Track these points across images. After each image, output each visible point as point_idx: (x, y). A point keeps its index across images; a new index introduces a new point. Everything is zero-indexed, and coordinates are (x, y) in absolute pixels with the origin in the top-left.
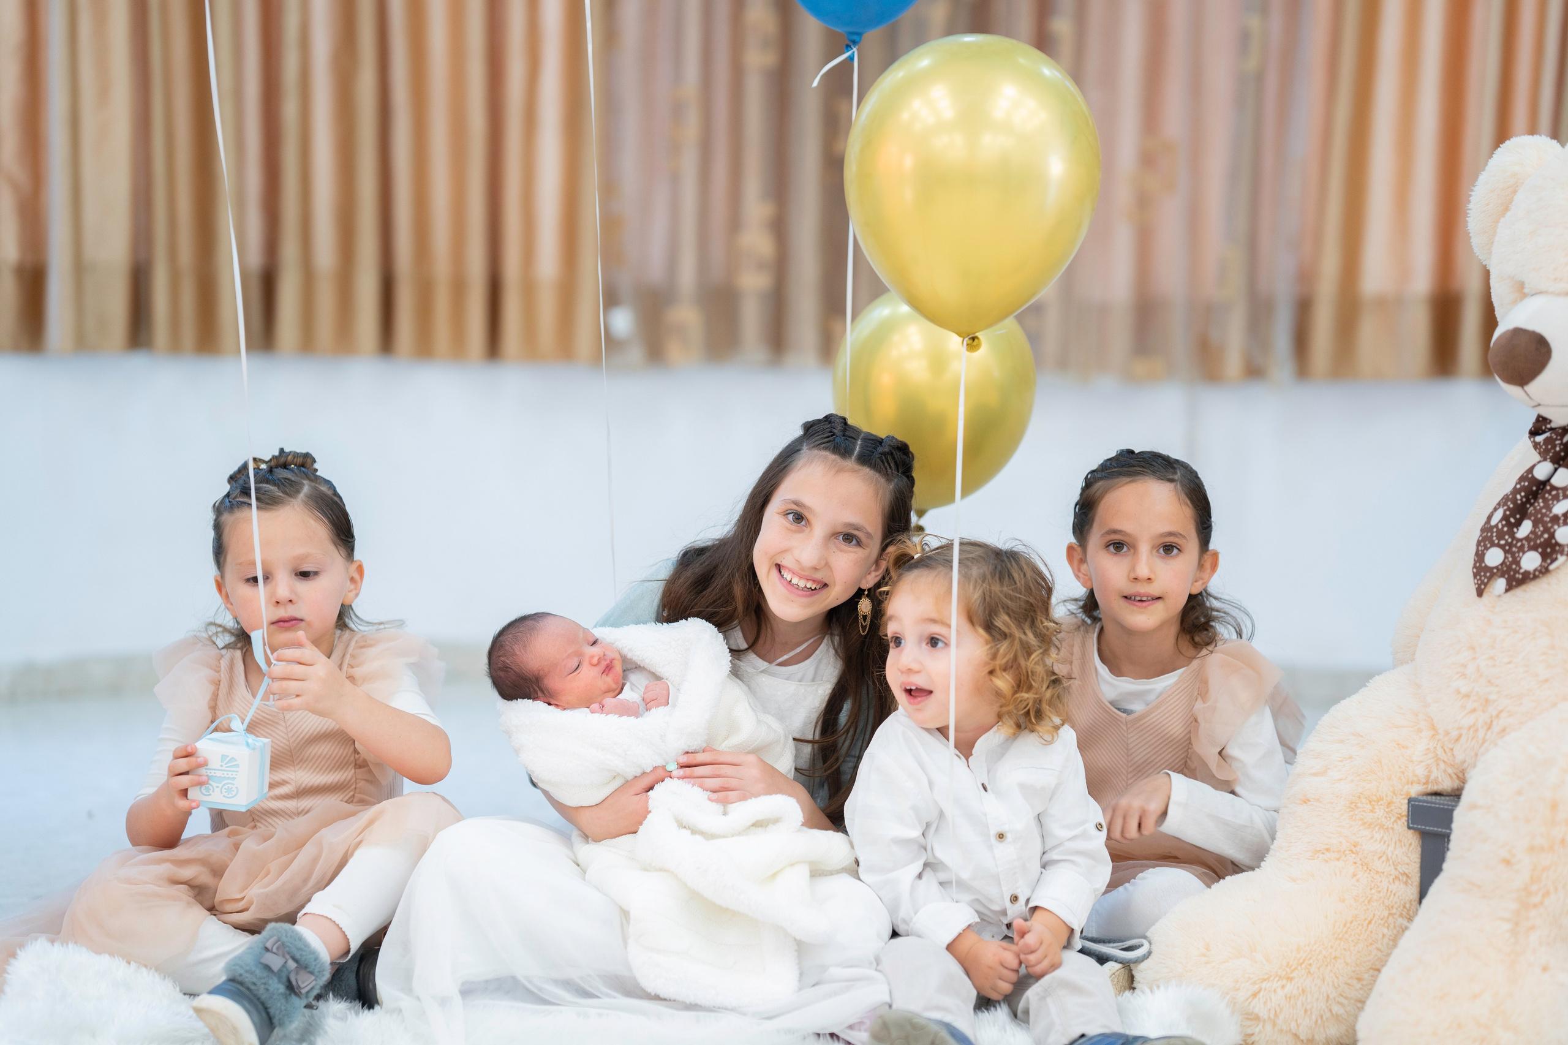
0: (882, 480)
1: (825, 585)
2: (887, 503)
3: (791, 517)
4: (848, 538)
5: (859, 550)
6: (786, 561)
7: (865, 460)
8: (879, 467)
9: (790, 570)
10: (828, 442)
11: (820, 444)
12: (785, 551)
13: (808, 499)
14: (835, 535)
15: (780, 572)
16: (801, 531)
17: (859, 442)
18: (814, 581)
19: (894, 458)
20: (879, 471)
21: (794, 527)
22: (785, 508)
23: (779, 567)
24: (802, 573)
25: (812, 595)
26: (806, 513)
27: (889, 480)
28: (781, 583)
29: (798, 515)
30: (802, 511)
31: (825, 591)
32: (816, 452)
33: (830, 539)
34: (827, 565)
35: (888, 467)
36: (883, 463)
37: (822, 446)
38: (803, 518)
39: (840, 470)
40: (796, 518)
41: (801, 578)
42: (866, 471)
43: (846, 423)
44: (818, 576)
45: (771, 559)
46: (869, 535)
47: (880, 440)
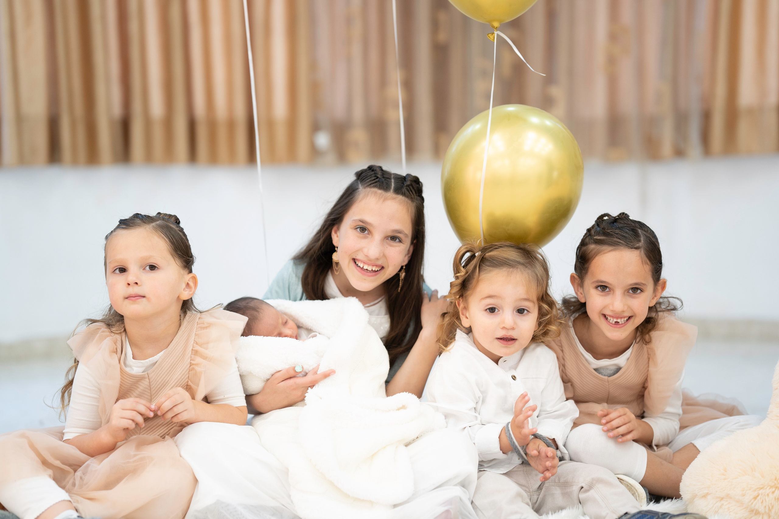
0: (410, 202)
1: (383, 268)
2: (413, 214)
3: (358, 230)
4: (393, 238)
5: (401, 244)
6: (359, 256)
7: (398, 191)
8: (407, 195)
9: (362, 261)
10: (376, 182)
11: (370, 184)
12: (358, 251)
13: (369, 218)
14: (386, 238)
15: (355, 263)
16: (366, 238)
17: (393, 181)
18: (377, 266)
19: (413, 188)
20: (407, 197)
21: (362, 235)
22: (355, 224)
23: (354, 260)
24: (370, 262)
25: (376, 275)
26: (368, 227)
27: (412, 201)
28: (357, 270)
29: (363, 228)
30: (366, 226)
31: (383, 271)
32: (368, 189)
33: (384, 240)
34: (384, 256)
35: (412, 194)
36: (409, 192)
37: (372, 185)
38: (366, 229)
39: (385, 199)
40: (362, 230)
41: (369, 265)
42: (400, 197)
43: (382, 170)
44: (380, 263)
45: (350, 255)
46: (406, 235)
47: (404, 178)
